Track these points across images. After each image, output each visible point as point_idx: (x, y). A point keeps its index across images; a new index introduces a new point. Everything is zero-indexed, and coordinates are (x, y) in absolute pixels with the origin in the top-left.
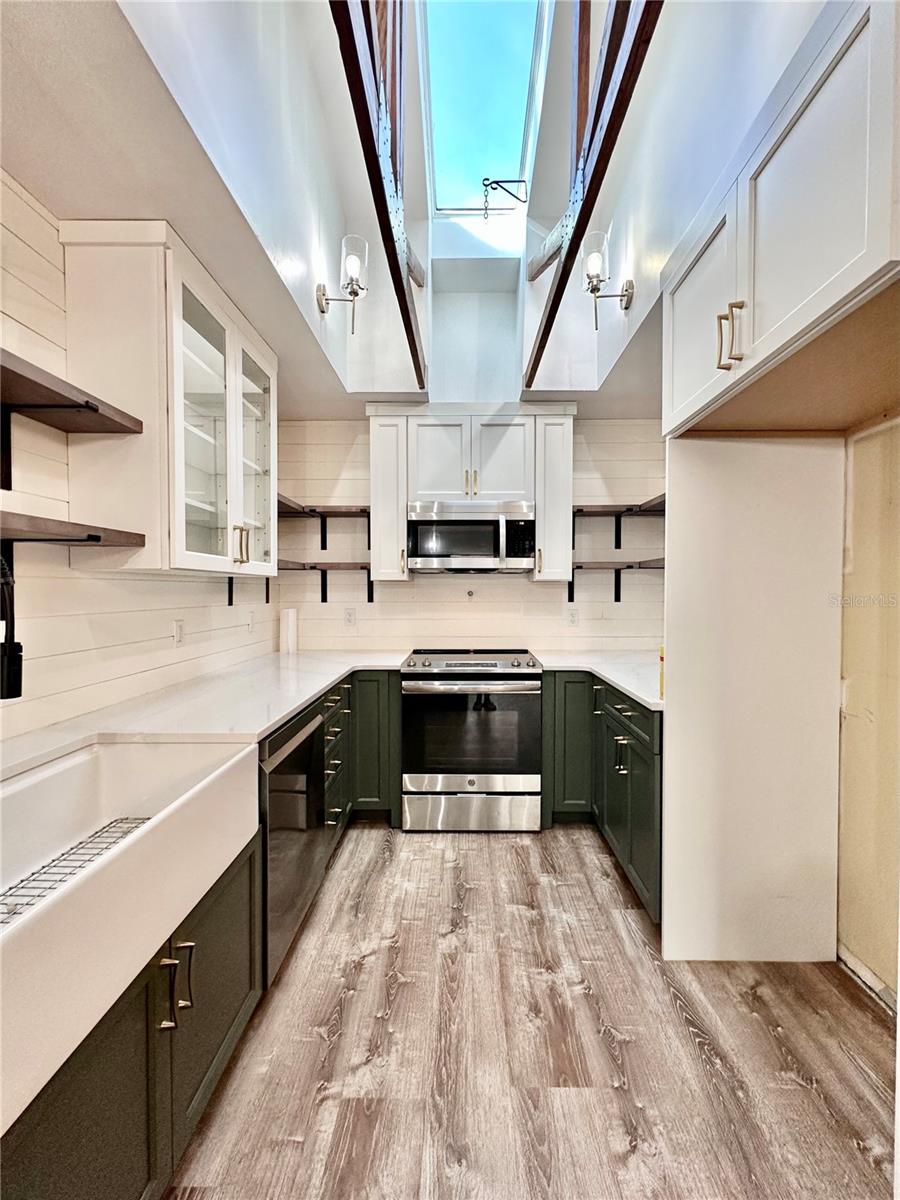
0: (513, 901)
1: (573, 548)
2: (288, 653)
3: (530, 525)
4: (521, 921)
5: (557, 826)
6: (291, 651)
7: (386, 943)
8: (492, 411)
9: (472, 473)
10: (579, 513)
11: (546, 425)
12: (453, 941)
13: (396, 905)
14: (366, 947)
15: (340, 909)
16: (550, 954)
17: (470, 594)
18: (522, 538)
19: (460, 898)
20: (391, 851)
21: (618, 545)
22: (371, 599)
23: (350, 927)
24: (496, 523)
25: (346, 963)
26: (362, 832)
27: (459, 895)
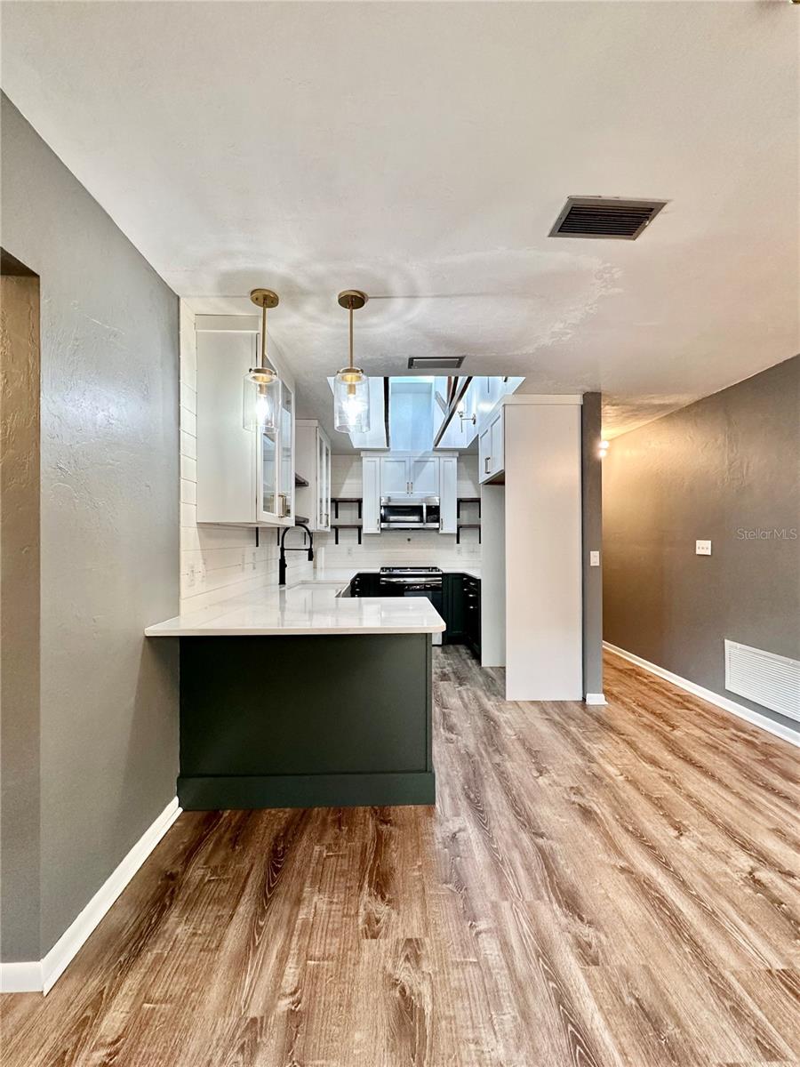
1: (458, 516)
3: (437, 508)
8: (420, 455)
9: (410, 485)
10: (460, 501)
11: (444, 461)
17: (409, 540)
18: (434, 512)
21: (480, 516)
22: (360, 543)
24: (422, 507)
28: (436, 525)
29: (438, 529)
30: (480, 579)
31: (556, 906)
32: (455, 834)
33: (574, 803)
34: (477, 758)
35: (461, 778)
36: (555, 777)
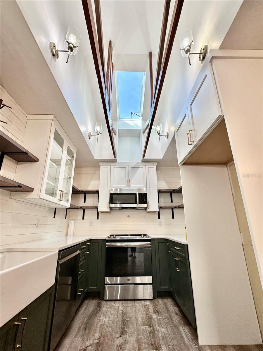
0: (144, 324)
1: (159, 202)
2: (70, 235)
3: (146, 195)
4: (146, 332)
5: (158, 297)
6: (71, 235)
7: (96, 341)
8: (134, 164)
9: (128, 180)
10: (159, 192)
11: (149, 168)
12: (121, 340)
13: (100, 327)
14: (88, 343)
15: (79, 329)
16: (157, 344)
17: (128, 216)
18: (143, 198)
19: (124, 324)
20: (99, 307)
21: (172, 202)
22: (98, 218)
23: (82, 336)
24: (135, 194)
25: (80, 349)
26: (90, 301)
27: (124, 323)
28: (145, 206)
29: (146, 209)
30: (187, 245)
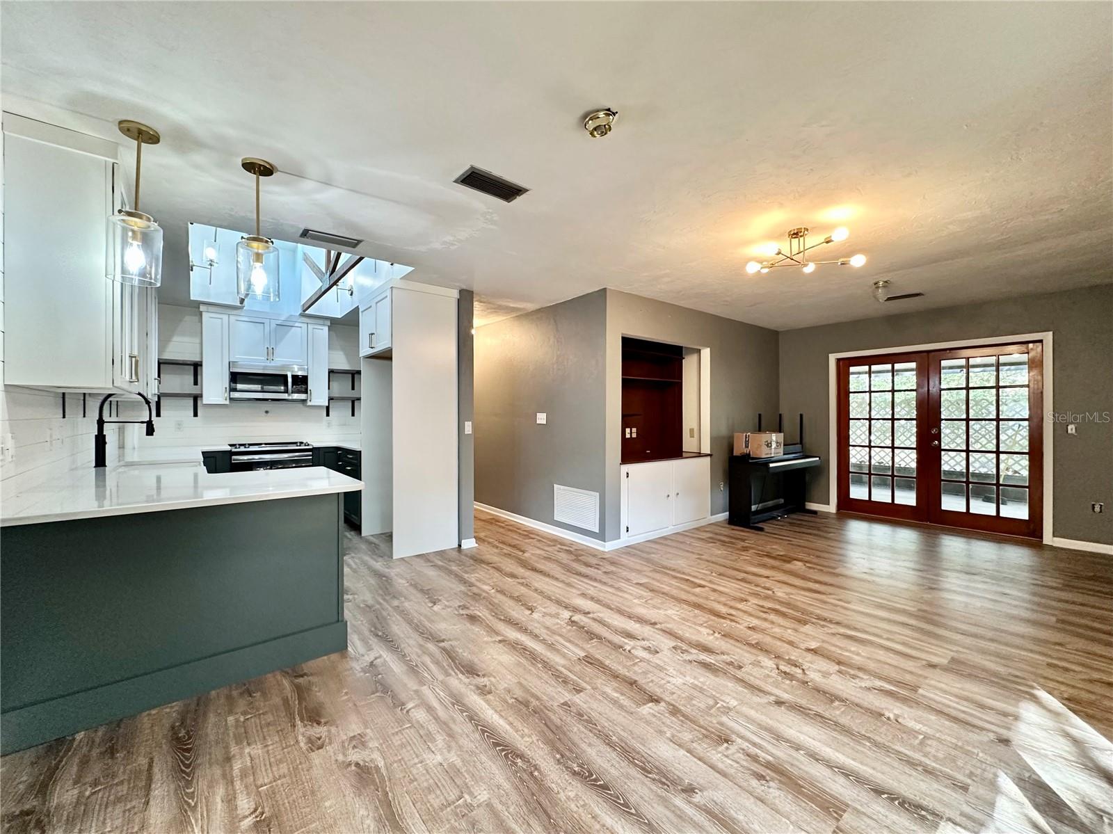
1: (329, 389)
3: (305, 378)
8: (282, 320)
9: (270, 349)
10: (331, 372)
11: (314, 328)
17: (267, 412)
18: (301, 382)
21: (353, 388)
22: (196, 415)
24: (286, 376)
28: (303, 396)
29: (304, 401)
30: (360, 451)
31: (460, 676)
32: (372, 662)
33: (463, 615)
34: (378, 606)
35: (366, 625)
36: (446, 603)
